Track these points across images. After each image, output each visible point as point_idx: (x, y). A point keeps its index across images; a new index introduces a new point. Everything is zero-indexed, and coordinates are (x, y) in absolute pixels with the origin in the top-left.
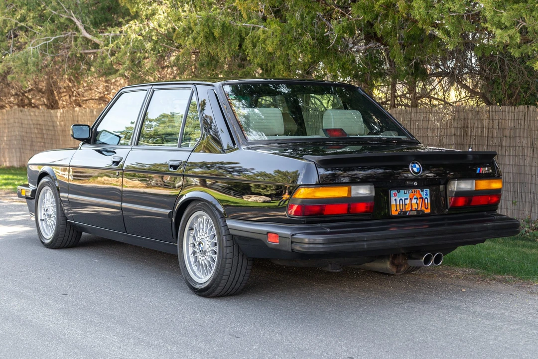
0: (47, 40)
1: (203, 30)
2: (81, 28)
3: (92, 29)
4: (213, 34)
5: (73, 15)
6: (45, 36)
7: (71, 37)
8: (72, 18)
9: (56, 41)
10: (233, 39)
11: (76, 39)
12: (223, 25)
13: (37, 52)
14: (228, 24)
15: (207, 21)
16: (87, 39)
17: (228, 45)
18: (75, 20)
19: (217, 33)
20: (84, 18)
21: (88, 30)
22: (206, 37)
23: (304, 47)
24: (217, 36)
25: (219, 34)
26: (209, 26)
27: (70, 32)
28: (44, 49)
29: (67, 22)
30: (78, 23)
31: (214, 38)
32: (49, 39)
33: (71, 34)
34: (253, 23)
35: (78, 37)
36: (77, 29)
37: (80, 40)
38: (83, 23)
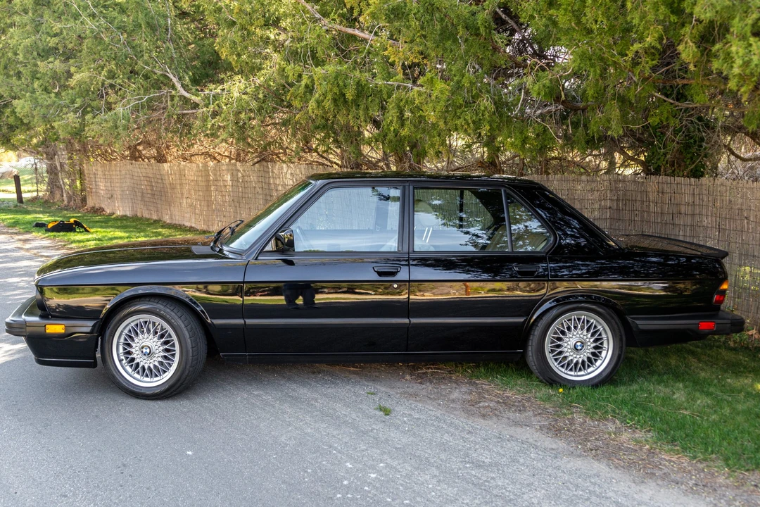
0: (139, 99)
1: (331, 90)
2: (178, 86)
3: (190, 86)
4: (344, 95)
5: (169, 71)
6: (138, 95)
7: (166, 97)
8: (168, 74)
9: (151, 100)
10: (371, 102)
11: (172, 98)
12: (358, 84)
13: (128, 114)
14: (365, 82)
15: (336, 78)
16: (185, 98)
17: (364, 110)
18: (171, 76)
19: (350, 94)
20: (181, 74)
21: (186, 88)
22: (335, 100)
23: (481, 115)
24: (351, 98)
25: (352, 95)
26: (338, 86)
27: (165, 91)
28: (137, 109)
29: (161, 79)
30: (175, 80)
31: (345, 101)
32: (142, 98)
33: (167, 93)
34: (397, 81)
35: (175, 96)
36: (173, 87)
37: (176, 99)
38: (180, 79)
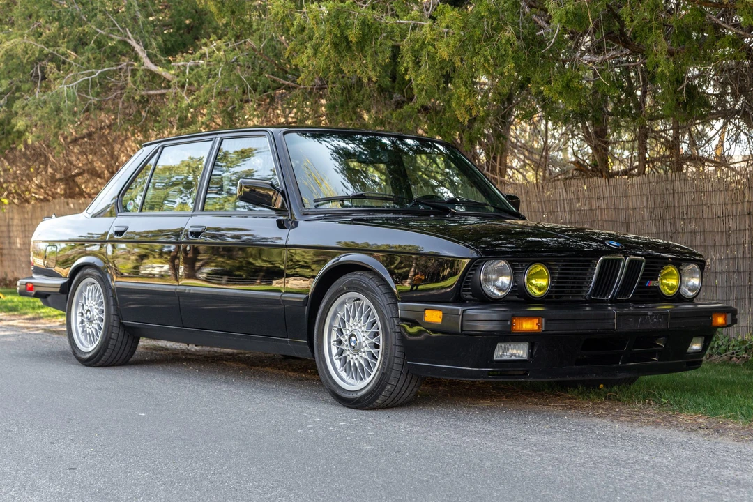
0: (89, 75)
1: (330, 32)
2: (143, 55)
3: (159, 56)
4: (346, 38)
5: (130, 35)
6: (88, 69)
7: (126, 71)
8: (129, 41)
9: (103, 76)
10: (380, 45)
11: (134, 72)
12: (364, 23)
13: (74, 93)
14: (372, 21)
15: (336, 17)
16: (151, 72)
17: (372, 56)
18: (134, 43)
19: (353, 36)
20: (147, 40)
21: (154, 59)
22: (336, 45)
23: (503, 50)
24: (354, 40)
25: (356, 37)
26: (339, 26)
27: (125, 62)
28: (84, 88)
29: (120, 47)
30: (138, 48)
31: (349, 43)
32: (93, 73)
33: (127, 66)
34: (413, 18)
35: (138, 70)
36: (137, 59)
37: (140, 73)
38: (146, 47)
